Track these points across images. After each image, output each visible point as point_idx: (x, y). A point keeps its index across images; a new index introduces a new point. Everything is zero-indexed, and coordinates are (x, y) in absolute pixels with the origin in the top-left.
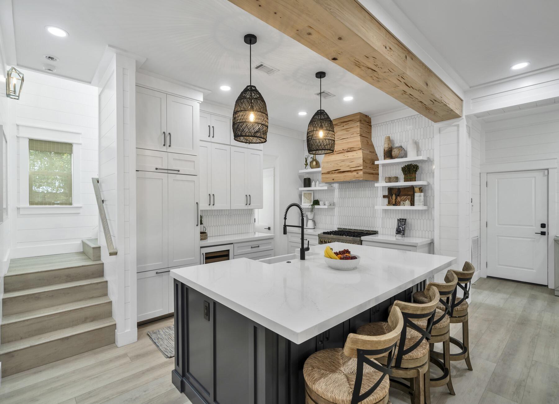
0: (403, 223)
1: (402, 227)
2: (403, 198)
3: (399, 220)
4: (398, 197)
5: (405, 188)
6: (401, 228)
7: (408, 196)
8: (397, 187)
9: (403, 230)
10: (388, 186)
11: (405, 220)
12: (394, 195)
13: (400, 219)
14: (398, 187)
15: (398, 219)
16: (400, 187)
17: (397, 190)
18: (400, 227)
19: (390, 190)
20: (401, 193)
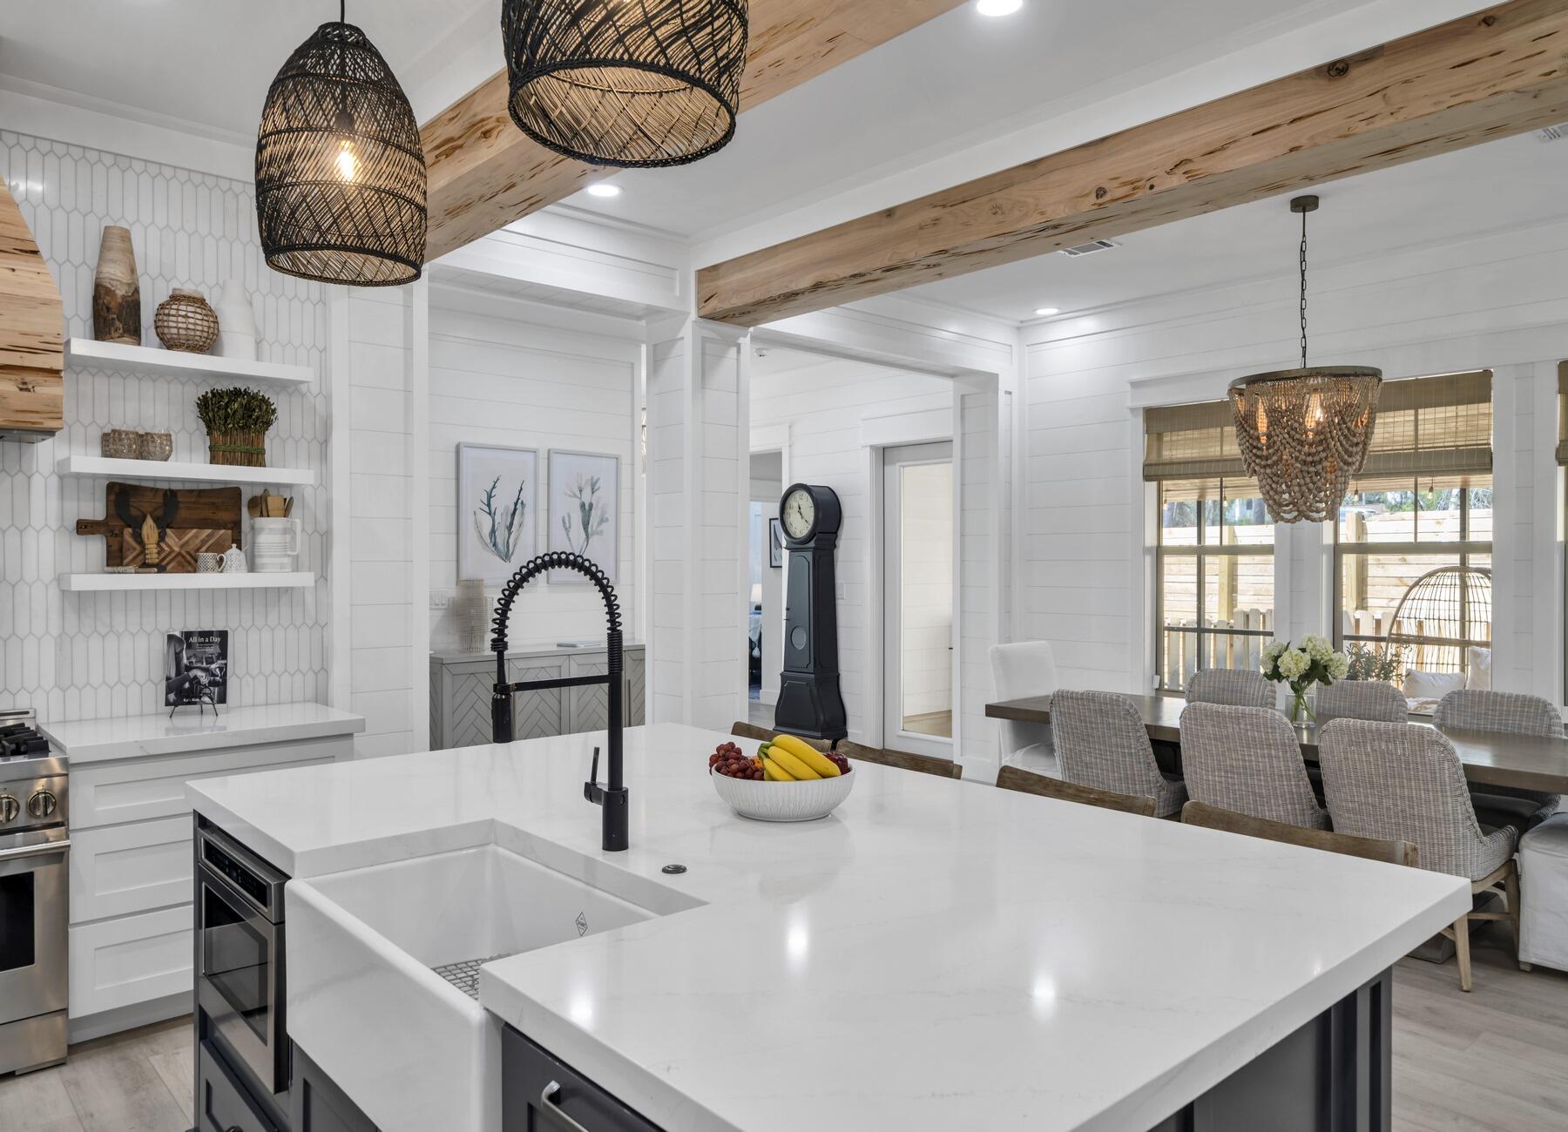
0: (213, 650)
1: (206, 670)
2: (196, 536)
3: (181, 642)
4: (168, 530)
5: (200, 493)
6: (199, 673)
7: (220, 529)
8: (159, 485)
9: (213, 684)
10: (110, 476)
11: (223, 635)
12: (149, 522)
13: (188, 635)
14: (165, 486)
15: (171, 638)
16: (174, 486)
17: (160, 499)
18: (189, 668)
19: (121, 494)
20: (183, 513)
